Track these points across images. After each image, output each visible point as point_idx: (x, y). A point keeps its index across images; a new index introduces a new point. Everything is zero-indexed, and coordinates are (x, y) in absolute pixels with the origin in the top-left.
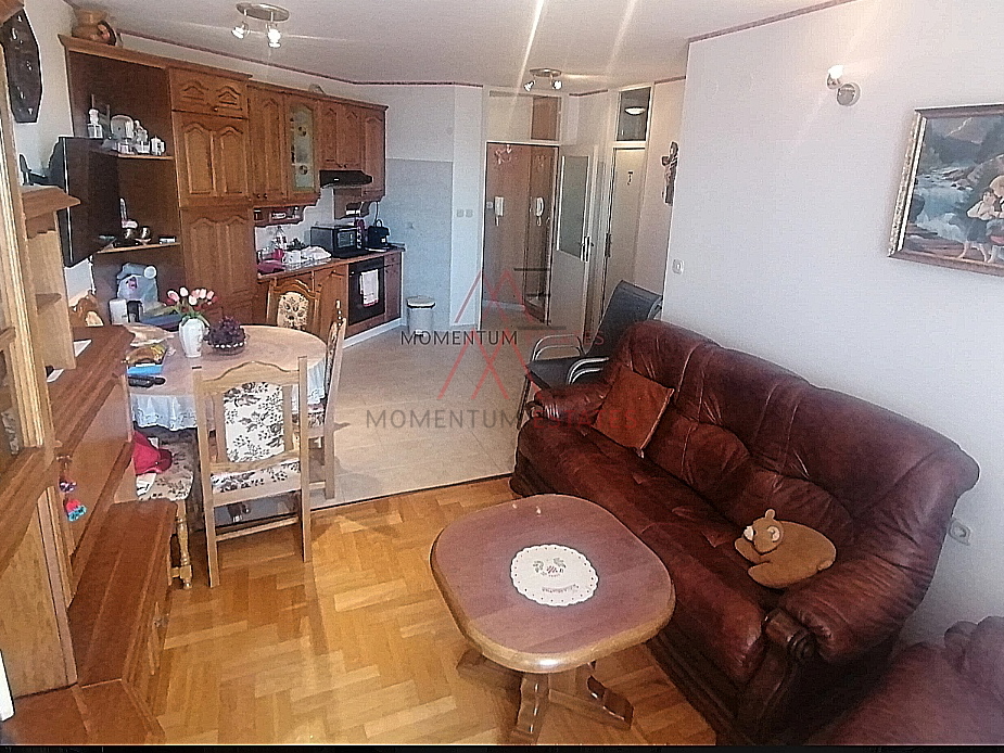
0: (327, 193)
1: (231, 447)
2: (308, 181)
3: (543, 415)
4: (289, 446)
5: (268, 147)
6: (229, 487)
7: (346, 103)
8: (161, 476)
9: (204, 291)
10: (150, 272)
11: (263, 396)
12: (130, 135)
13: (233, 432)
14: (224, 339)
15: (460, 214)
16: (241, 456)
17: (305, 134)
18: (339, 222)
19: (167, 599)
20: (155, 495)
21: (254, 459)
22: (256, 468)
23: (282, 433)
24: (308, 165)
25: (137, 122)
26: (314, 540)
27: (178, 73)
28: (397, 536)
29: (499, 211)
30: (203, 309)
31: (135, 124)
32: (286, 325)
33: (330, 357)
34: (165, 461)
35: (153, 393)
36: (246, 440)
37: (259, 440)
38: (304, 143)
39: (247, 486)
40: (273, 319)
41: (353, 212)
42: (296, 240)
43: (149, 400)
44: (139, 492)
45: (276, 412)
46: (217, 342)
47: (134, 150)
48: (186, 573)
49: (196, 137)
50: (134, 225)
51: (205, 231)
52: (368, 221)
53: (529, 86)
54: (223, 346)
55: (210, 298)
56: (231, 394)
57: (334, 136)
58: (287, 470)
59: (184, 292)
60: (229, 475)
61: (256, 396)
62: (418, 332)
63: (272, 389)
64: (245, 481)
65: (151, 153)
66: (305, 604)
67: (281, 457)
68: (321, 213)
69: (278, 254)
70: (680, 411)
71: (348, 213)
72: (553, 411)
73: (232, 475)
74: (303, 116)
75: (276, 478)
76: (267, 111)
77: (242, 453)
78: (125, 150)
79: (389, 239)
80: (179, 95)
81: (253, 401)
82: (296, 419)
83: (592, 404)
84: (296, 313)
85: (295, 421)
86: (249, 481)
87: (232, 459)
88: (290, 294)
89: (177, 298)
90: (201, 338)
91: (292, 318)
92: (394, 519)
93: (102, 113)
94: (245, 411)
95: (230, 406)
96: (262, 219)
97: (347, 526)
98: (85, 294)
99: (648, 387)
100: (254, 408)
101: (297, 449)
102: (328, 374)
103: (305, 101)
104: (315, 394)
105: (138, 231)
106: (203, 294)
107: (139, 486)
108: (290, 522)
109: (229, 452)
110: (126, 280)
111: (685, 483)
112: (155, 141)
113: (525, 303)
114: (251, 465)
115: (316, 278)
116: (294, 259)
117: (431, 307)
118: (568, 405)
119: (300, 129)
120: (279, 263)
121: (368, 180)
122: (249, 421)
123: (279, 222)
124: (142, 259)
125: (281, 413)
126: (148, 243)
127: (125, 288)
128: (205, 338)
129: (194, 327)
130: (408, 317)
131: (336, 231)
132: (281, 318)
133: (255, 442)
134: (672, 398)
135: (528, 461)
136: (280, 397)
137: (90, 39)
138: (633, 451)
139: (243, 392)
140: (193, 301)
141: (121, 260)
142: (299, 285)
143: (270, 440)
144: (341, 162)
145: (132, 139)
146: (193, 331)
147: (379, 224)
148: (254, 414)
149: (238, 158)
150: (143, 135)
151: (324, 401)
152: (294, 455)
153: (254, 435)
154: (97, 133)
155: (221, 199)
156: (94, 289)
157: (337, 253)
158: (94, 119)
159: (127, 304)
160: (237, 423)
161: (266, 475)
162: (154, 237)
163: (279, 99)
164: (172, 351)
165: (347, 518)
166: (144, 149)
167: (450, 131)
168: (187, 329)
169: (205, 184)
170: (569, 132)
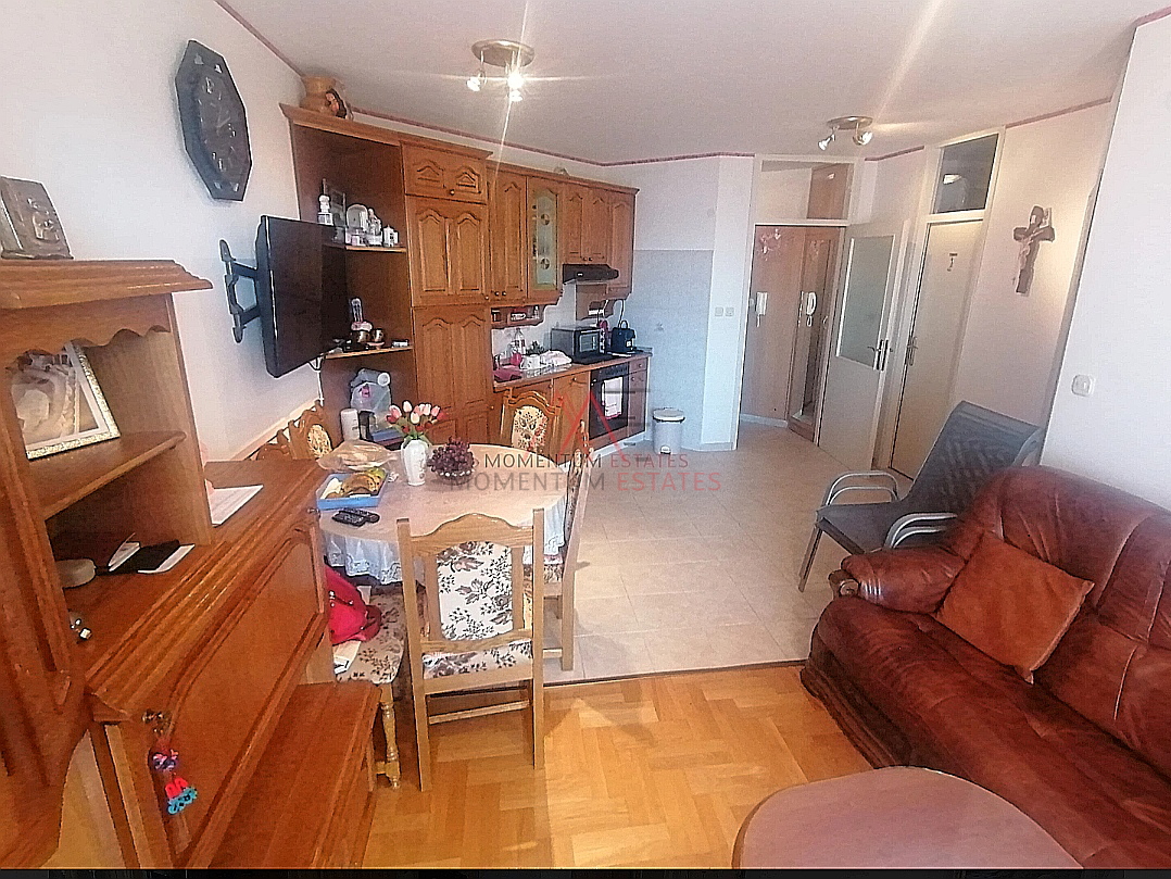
0: (569, 290)
1: (446, 621)
2: (549, 276)
3: (857, 595)
4: (518, 623)
5: (508, 241)
6: (443, 671)
7: (592, 186)
8: (367, 646)
9: (428, 407)
10: (384, 379)
11: (486, 559)
12: (365, 226)
13: (449, 603)
14: (451, 467)
15: (719, 312)
16: (459, 633)
17: (547, 222)
18: (580, 324)
19: (365, 815)
20: (356, 675)
21: (474, 637)
22: (477, 649)
23: (510, 607)
24: (550, 258)
25: (371, 210)
26: (547, 733)
27: (412, 150)
28: (652, 744)
29: (761, 309)
30: (426, 429)
31: (369, 214)
32: (521, 445)
33: (572, 494)
34: (371, 623)
35: (365, 535)
36: (465, 615)
37: (481, 616)
38: (546, 234)
39: (466, 671)
40: (508, 436)
41: (596, 312)
42: (535, 344)
43: (359, 544)
44: (337, 671)
45: (502, 580)
46: (442, 469)
47: (365, 241)
48: (392, 770)
49: (431, 223)
50: (367, 327)
51: (440, 332)
52: (612, 322)
53: (825, 143)
54: (448, 475)
55: (435, 414)
56: (446, 556)
57: (579, 228)
58: (516, 654)
59: (407, 406)
60: (444, 656)
61: (478, 558)
62: (666, 449)
63: (498, 551)
64: (464, 665)
65: (383, 245)
66: (533, 844)
67: (507, 637)
68: (561, 315)
69: (516, 360)
70: (1109, 620)
71: (591, 313)
72: (872, 588)
73: (448, 655)
74: (547, 204)
75: (502, 664)
76: (508, 199)
77: (461, 629)
78: (354, 241)
79: (635, 343)
80: (412, 178)
81: (474, 565)
82: (528, 570)
83: (935, 585)
84: (533, 432)
85: (527, 574)
86: (468, 665)
87: (448, 636)
88: (526, 409)
89: (398, 414)
90: (424, 462)
91: (527, 437)
92: (647, 714)
93: (335, 201)
94: (464, 578)
95: (444, 571)
96: (501, 318)
97: (589, 716)
98: (310, 405)
99: (1041, 575)
100: (475, 574)
101: (528, 626)
102: (569, 516)
103: (548, 184)
104: (553, 540)
105: (370, 335)
106: (426, 409)
107: (337, 663)
108: (519, 706)
109: (444, 627)
110: (359, 388)
111: (1125, 747)
112: (388, 231)
113: (789, 419)
114: (471, 645)
115: (555, 385)
116: (533, 364)
117: (681, 421)
118: (897, 583)
119: (543, 217)
120: (517, 369)
121: (615, 274)
122: (469, 590)
123: (519, 324)
124: (376, 364)
125: (510, 583)
126: (382, 347)
127: (358, 396)
128: (429, 464)
129: (417, 450)
130: (654, 430)
131: (578, 333)
132: (516, 436)
133: (477, 616)
134: (1088, 597)
135: (832, 654)
136: (509, 561)
137: (318, 111)
138: (1012, 671)
139: (461, 553)
140: (415, 419)
141: (357, 365)
142: (537, 398)
143: (495, 615)
144: (585, 255)
145: (365, 231)
146: (416, 453)
147: (623, 326)
148: (475, 582)
149: (476, 250)
150: (376, 226)
151: (564, 549)
152: (524, 635)
153: (474, 609)
154: (328, 221)
155: (457, 297)
156: (322, 399)
157: (578, 358)
158: (325, 207)
159: (359, 415)
160: (453, 591)
161: (489, 658)
162: (387, 341)
163: (520, 182)
164: (394, 476)
165: (589, 704)
166: (375, 240)
167: (711, 213)
168: (409, 451)
169: (438, 280)
170: (862, 205)
